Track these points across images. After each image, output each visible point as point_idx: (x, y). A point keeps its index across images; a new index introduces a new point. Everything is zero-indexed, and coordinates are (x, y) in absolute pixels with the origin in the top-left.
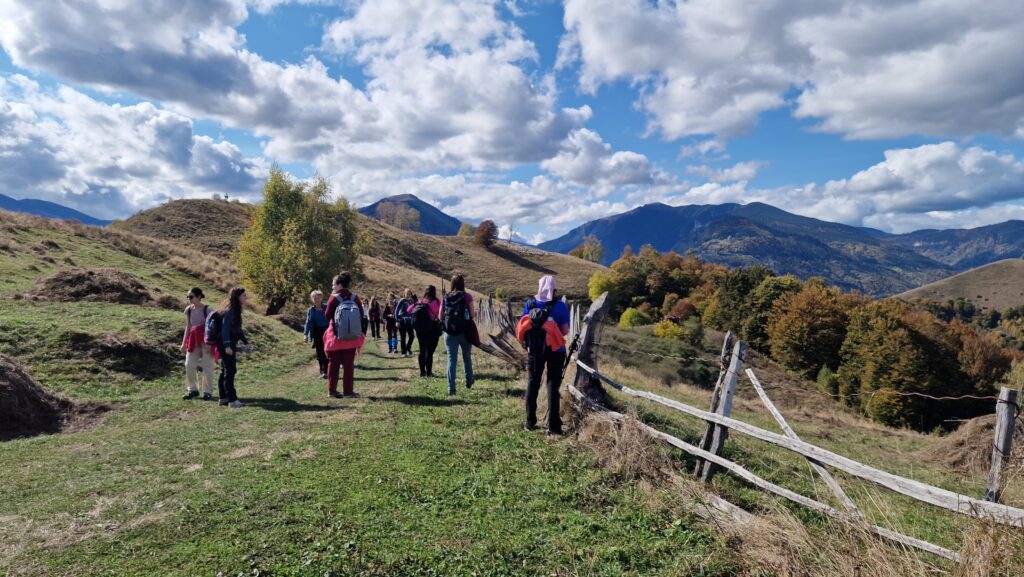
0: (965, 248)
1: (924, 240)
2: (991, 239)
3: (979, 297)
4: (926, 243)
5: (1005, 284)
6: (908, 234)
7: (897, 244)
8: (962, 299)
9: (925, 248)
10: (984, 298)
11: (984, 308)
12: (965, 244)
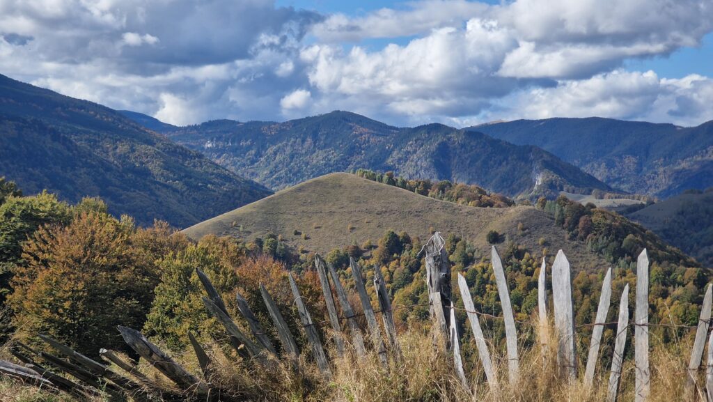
0: (275, 154)
1: (219, 139)
2: (309, 140)
3: (297, 233)
4: (221, 144)
5: (331, 213)
6: (195, 127)
7: (180, 143)
8: (274, 236)
9: (220, 152)
10: (303, 236)
11: (303, 252)
12: (274, 148)
